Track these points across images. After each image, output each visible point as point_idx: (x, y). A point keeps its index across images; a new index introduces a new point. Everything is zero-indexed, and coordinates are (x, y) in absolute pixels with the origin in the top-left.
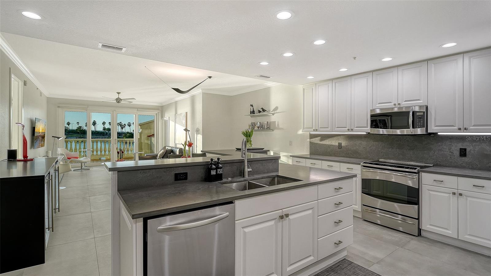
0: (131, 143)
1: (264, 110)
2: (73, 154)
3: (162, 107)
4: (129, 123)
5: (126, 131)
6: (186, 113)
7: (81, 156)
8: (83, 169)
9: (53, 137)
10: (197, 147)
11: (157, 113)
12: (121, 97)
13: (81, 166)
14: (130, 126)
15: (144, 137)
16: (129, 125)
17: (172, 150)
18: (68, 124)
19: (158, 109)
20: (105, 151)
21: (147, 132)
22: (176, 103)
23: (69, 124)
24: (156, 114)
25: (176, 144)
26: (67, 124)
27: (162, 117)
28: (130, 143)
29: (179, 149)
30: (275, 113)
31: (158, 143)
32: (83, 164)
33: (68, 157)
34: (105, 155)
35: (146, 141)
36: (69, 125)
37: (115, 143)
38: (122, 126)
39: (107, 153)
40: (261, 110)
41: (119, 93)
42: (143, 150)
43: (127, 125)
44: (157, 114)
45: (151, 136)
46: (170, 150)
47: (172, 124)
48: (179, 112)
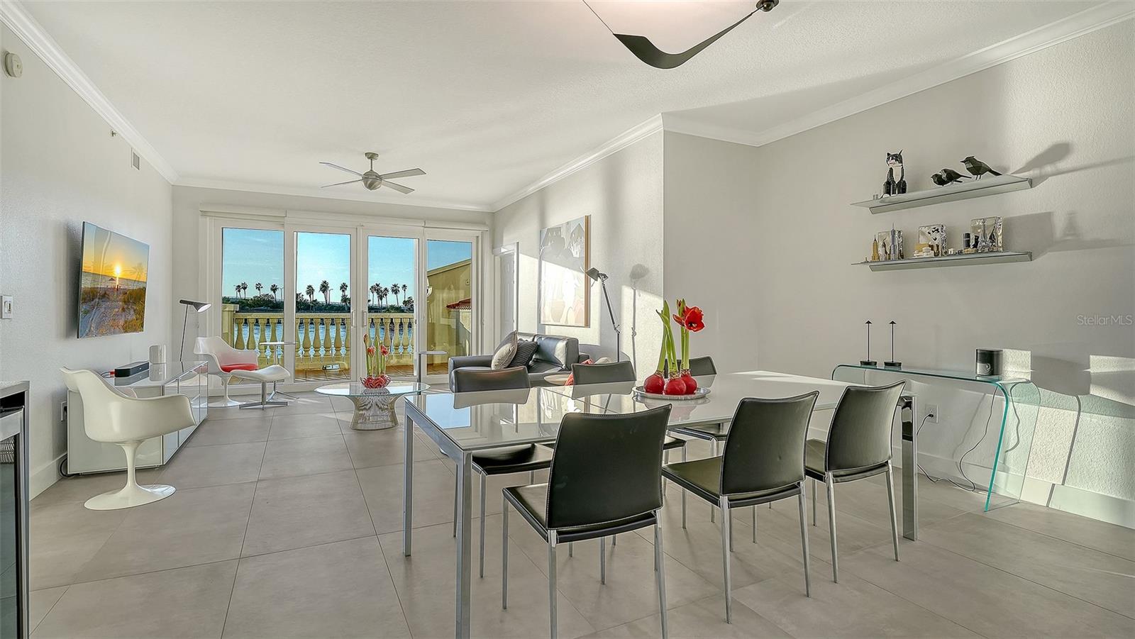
0: (406, 326)
1: (977, 168)
2: (244, 356)
3: (493, 215)
4: (395, 286)
5: (390, 304)
6: (588, 219)
7: (265, 362)
8: (268, 403)
9: (181, 302)
10: (634, 334)
11: (479, 233)
12: (379, 168)
13: (261, 392)
14: (396, 293)
15: (440, 308)
16: (396, 291)
17: (539, 346)
18: (274, 289)
19: (483, 223)
20: (338, 348)
21: (446, 296)
22: (543, 194)
23: (276, 289)
24: (478, 237)
25: (541, 326)
26: (272, 289)
27: (494, 245)
28: (401, 324)
29: (565, 342)
30: (1043, 178)
31: (482, 324)
32: (269, 386)
33: (224, 365)
34: (338, 357)
35: (444, 321)
36: (274, 292)
37: (363, 322)
38: (382, 294)
39: (343, 351)
40: (962, 169)
41: (371, 156)
42: (437, 344)
43: (390, 291)
44: (480, 238)
45: (458, 305)
46: (532, 345)
47: (527, 265)
48: (554, 220)
